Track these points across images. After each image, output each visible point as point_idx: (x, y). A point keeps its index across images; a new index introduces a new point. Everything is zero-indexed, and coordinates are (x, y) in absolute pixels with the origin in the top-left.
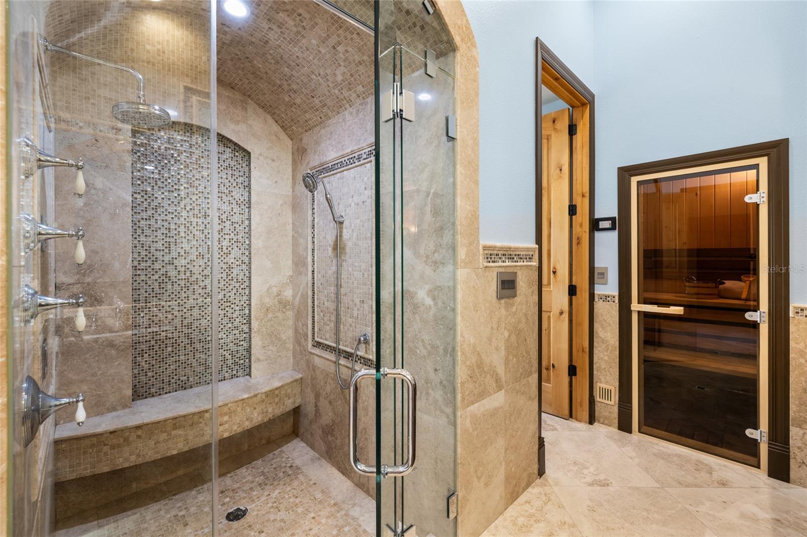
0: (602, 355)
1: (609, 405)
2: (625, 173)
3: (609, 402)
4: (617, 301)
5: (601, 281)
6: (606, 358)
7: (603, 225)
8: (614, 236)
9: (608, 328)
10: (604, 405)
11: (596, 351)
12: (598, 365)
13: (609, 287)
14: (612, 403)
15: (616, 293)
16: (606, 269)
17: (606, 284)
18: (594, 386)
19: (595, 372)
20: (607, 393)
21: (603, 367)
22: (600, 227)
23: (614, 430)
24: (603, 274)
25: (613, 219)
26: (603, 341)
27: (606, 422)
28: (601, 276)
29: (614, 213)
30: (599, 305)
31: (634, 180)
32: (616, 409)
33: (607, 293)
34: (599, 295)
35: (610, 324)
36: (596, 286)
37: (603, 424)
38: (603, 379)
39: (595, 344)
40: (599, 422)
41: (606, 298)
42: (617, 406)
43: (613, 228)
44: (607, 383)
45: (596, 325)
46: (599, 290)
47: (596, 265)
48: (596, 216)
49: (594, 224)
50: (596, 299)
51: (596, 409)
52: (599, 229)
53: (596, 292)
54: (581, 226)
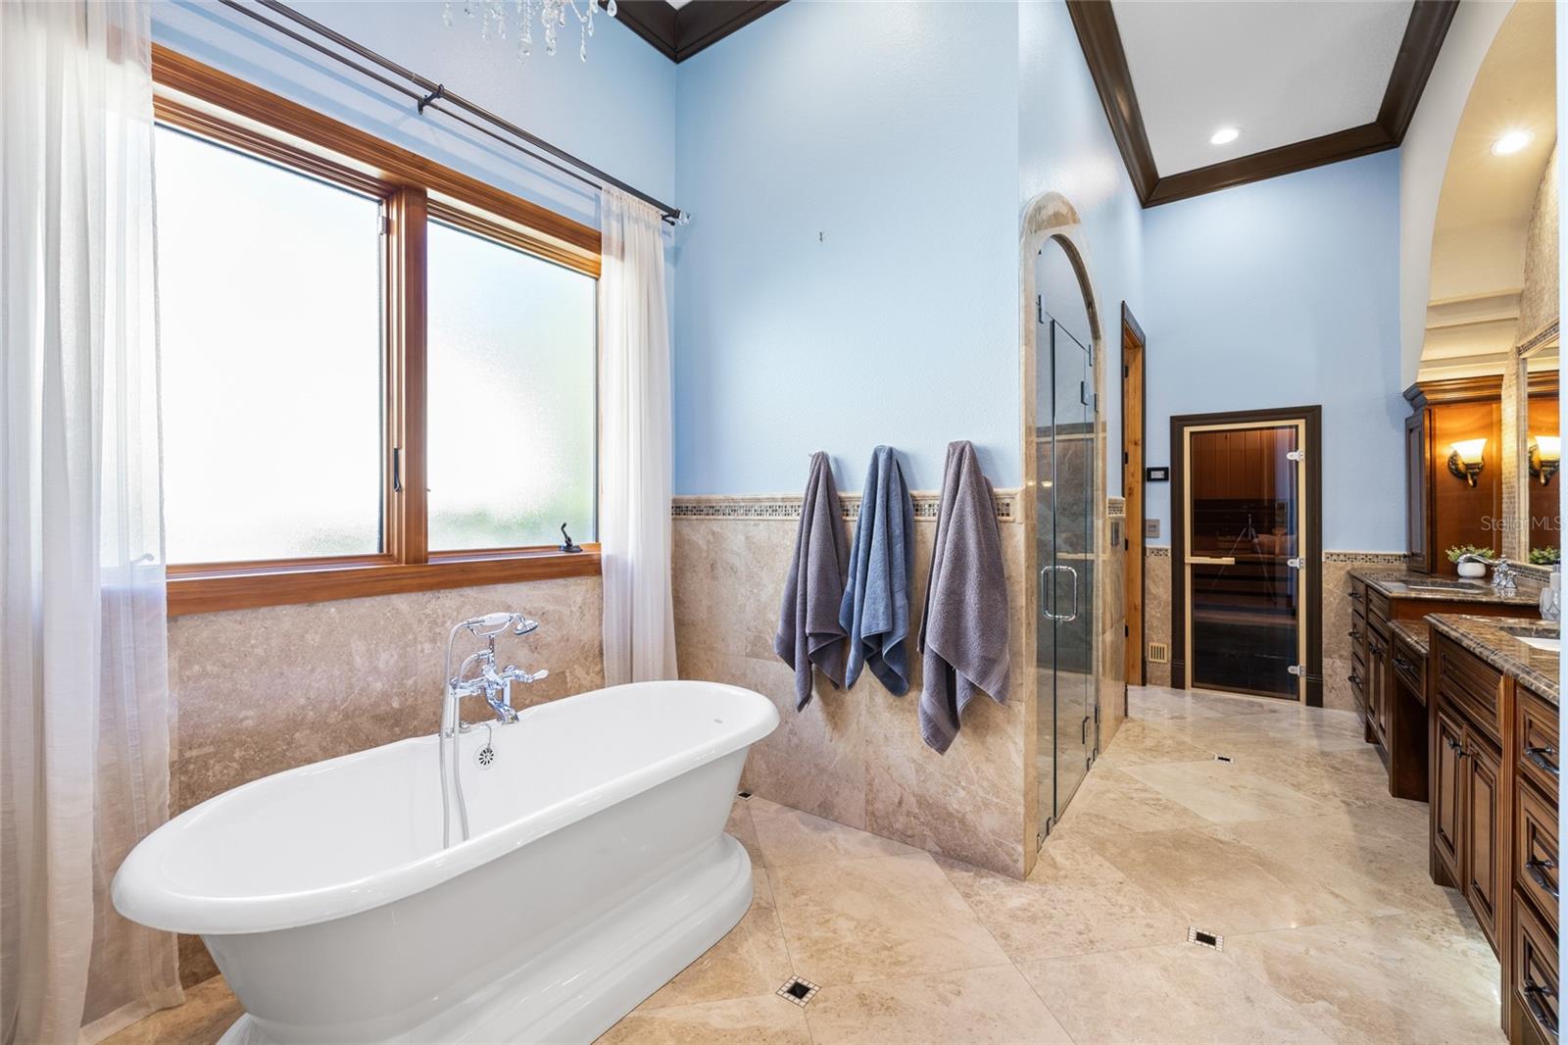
0: (1154, 613)
1: (1162, 663)
2: (1177, 423)
3: (1162, 661)
4: (1170, 555)
5: (1153, 534)
6: (1159, 615)
7: (1155, 475)
8: (1166, 487)
9: (1161, 583)
10: (1156, 664)
11: (1147, 609)
12: (1150, 623)
13: (1162, 541)
14: (1165, 661)
15: (1169, 546)
16: (1158, 521)
17: (1158, 537)
18: (1146, 646)
19: (1146, 631)
20: (1160, 652)
21: (1155, 625)
22: (1152, 477)
23: (1167, 689)
24: (1155, 526)
25: (1165, 470)
26: (1155, 597)
27: (1159, 682)
28: (1153, 529)
29: (1166, 463)
30: (1151, 560)
31: (1187, 430)
32: (1169, 667)
33: (1159, 547)
34: (1150, 549)
35: (1162, 579)
36: (1147, 539)
37: (1155, 684)
38: (1155, 638)
39: (1146, 601)
40: (1151, 683)
41: (1158, 552)
42: (1170, 663)
43: (1166, 479)
44: (1159, 641)
45: (1147, 582)
46: (1151, 544)
47: (1147, 518)
48: (1148, 466)
49: (1147, 475)
50: (1148, 554)
51: (1148, 669)
52: (1150, 480)
53: (1147, 546)
54: (1133, 475)
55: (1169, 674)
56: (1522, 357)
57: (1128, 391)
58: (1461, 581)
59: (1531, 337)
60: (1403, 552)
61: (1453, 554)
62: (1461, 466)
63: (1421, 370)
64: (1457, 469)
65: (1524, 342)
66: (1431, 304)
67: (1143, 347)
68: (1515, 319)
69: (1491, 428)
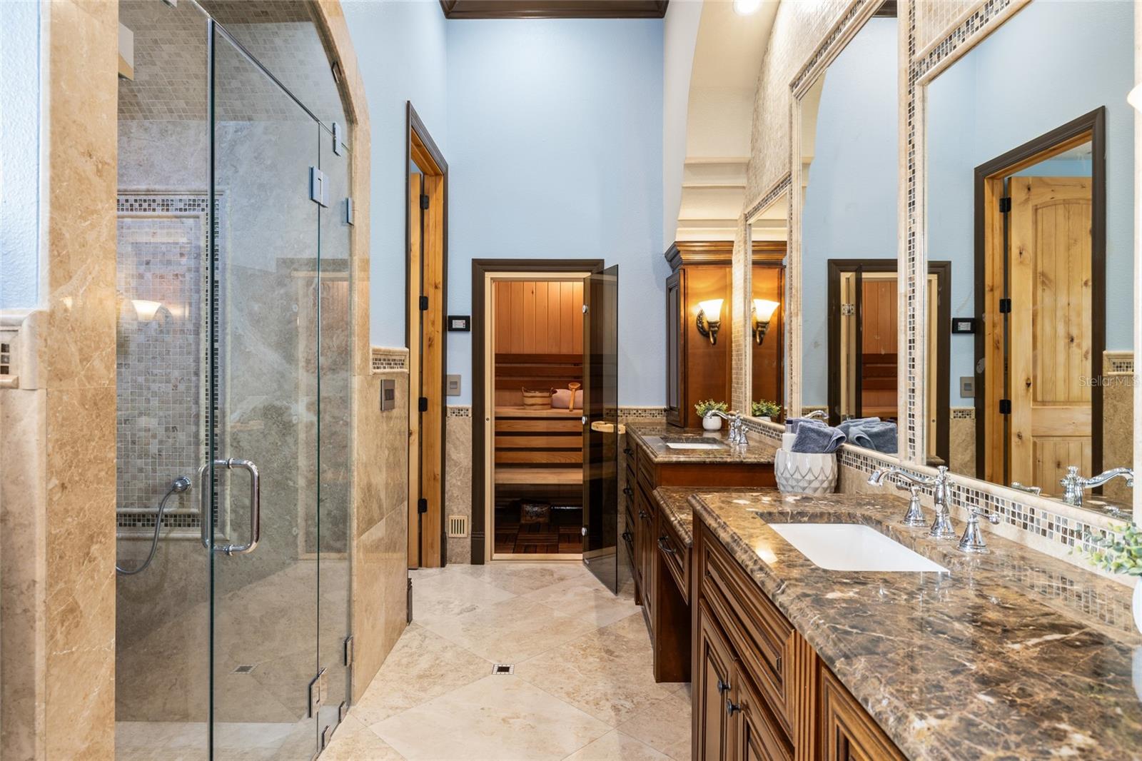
0: (454, 481)
1: (461, 540)
2: (481, 267)
3: (462, 535)
4: (470, 415)
5: (454, 392)
6: (459, 483)
7: (456, 324)
8: (467, 338)
9: (461, 448)
10: (455, 540)
11: (448, 478)
12: (450, 493)
13: (462, 400)
14: (465, 535)
15: (469, 405)
16: (459, 377)
17: (459, 395)
18: (446, 520)
19: (447, 503)
20: (459, 525)
21: (455, 495)
22: (454, 327)
23: (467, 566)
24: (456, 384)
25: (466, 318)
26: (456, 464)
27: (458, 559)
28: (454, 386)
29: (467, 310)
30: (452, 421)
31: (489, 276)
32: (469, 541)
33: (460, 406)
34: (451, 409)
35: (463, 443)
36: (448, 397)
37: (455, 563)
38: (455, 510)
39: (447, 469)
40: (451, 561)
41: (459, 411)
42: (470, 537)
43: (466, 329)
44: (459, 512)
45: (448, 446)
46: (452, 403)
47: (449, 373)
48: (449, 313)
49: (448, 324)
50: (449, 414)
51: (449, 547)
52: (452, 330)
53: (448, 405)
54: (433, 323)
55: (468, 549)
56: (748, 223)
57: (428, 225)
58: (706, 435)
59: (755, 204)
60: (664, 406)
61: (700, 408)
62: (705, 325)
63: (678, 229)
64: (702, 328)
65: (750, 208)
66: (687, 162)
67: (445, 175)
68: (744, 187)
69: (725, 290)
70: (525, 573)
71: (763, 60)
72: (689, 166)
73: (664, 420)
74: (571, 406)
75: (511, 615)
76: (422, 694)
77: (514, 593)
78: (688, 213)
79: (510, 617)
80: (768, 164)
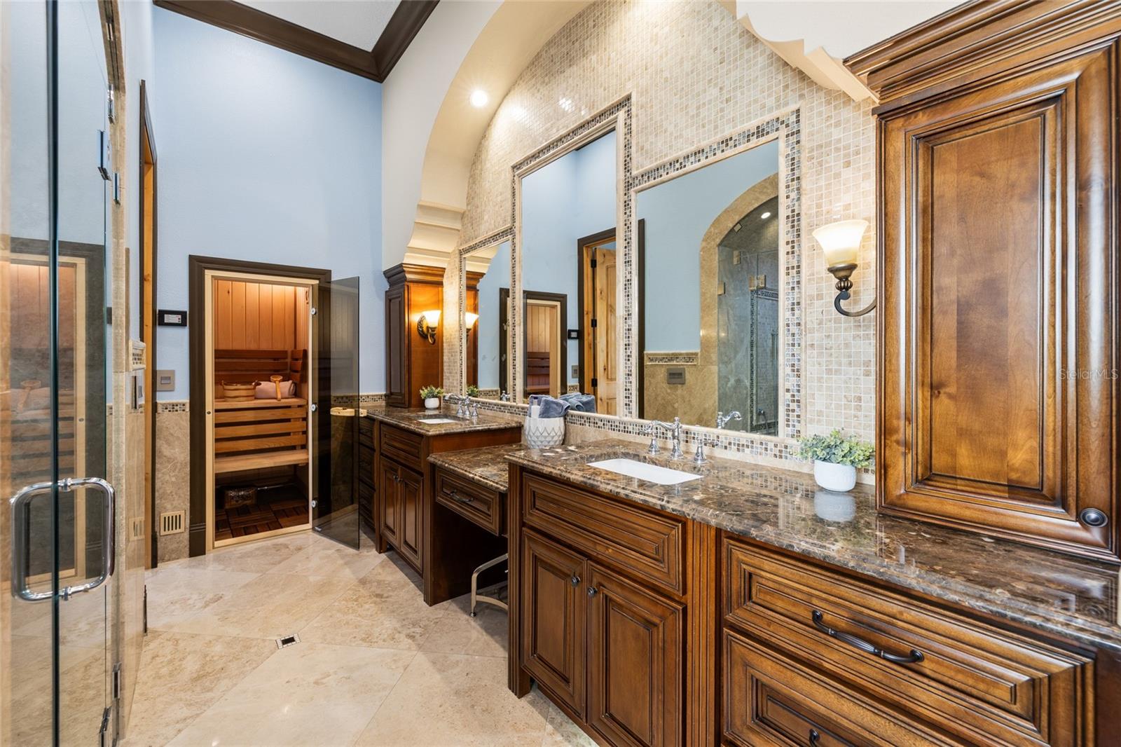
0: (167, 478)
1: (175, 534)
2: (199, 264)
3: (178, 531)
4: (188, 409)
5: (165, 388)
6: (174, 479)
7: (169, 319)
8: (184, 333)
9: (176, 443)
10: (169, 537)
11: (158, 475)
12: (161, 491)
13: (180, 394)
14: (182, 530)
15: (187, 400)
16: (173, 372)
17: (171, 391)
18: (157, 519)
19: (157, 502)
20: (173, 521)
21: (169, 492)
22: (165, 321)
23: (186, 561)
24: (169, 378)
25: (183, 314)
26: (169, 460)
27: (174, 556)
28: (166, 382)
29: (185, 307)
30: (164, 418)
31: (209, 274)
32: (187, 535)
33: (174, 401)
34: (163, 405)
35: (178, 438)
36: (158, 393)
37: (169, 560)
38: (169, 506)
39: (158, 466)
40: (163, 560)
41: (173, 407)
42: (188, 531)
43: (183, 324)
44: (174, 508)
45: (160, 444)
46: (162, 398)
47: (158, 368)
48: (160, 307)
49: (160, 318)
50: (160, 409)
51: (159, 545)
52: (162, 323)
53: (158, 401)
55: (187, 543)
56: (463, 256)
58: (427, 413)
59: (472, 244)
60: (384, 393)
61: (424, 392)
62: (425, 329)
63: (407, 254)
64: (422, 331)
65: (466, 246)
66: (421, 203)
68: (459, 230)
69: (439, 303)
70: (257, 552)
71: (480, 143)
72: (421, 207)
73: (384, 403)
74: (279, 396)
75: (266, 592)
76: (209, 695)
77: (258, 572)
78: (415, 243)
79: (266, 594)
80: (486, 217)
